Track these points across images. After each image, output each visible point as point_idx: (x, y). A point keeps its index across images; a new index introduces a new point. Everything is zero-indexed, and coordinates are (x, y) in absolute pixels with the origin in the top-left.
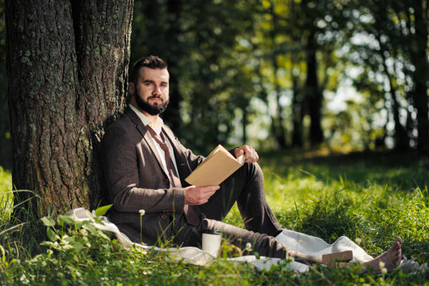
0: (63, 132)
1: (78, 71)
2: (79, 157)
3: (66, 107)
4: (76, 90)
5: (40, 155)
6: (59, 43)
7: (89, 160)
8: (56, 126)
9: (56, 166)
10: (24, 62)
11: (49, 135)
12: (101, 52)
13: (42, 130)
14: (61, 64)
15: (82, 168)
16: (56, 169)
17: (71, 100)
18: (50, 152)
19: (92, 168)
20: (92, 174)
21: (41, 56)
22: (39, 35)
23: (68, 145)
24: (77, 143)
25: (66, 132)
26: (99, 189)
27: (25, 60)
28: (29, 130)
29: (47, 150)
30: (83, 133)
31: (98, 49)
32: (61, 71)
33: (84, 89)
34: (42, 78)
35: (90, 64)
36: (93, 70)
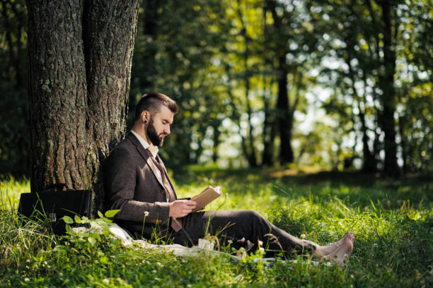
0: (76, 147)
1: (88, 96)
2: (88, 168)
3: (78, 127)
4: (86, 113)
5: (56, 165)
6: (73, 75)
7: (96, 171)
8: (70, 142)
9: (69, 176)
10: (44, 89)
11: (64, 150)
12: (107, 81)
13: (58, 146)
14: (75, 91)
15: (90, 177)
16: (69, 178)
17: (82, 121)
18: (64, 164)
19: (99, 178)
20: (98, 182)
21: (58, 85)
22: (57, 67)
23: (79, 158)
24: (86, 157)
25: (77, 147)
26: (104, 195)
27: (45, 87)
28: (48, 145)
29: (61, 162)
30: (92, 148)
31: (104, 79)
32: (74, 97)
33: (92, 112)
34: (59, 102)
35: (98, 91)
36: (100, 96)
